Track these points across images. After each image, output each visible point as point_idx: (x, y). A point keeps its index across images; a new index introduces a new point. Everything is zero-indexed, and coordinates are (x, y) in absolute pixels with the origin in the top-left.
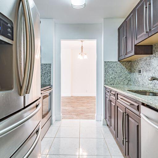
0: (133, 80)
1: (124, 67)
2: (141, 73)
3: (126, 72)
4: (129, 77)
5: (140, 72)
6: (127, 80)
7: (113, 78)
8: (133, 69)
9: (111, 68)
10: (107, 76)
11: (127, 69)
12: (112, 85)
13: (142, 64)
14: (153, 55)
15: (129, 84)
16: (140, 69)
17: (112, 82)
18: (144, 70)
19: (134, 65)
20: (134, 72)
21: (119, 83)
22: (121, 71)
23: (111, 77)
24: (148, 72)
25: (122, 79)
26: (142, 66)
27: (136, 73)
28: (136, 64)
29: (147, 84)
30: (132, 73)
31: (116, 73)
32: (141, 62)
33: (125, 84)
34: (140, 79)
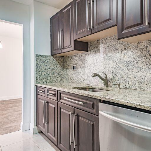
0: (67, 77)
1: (57, 63)
2: (76, 70)
3: (59, 68)
4: (61, 73)
5: (74, 68)
6: (60, 77)
7: (46, 75)
8: (66, 65)
9: (44, 64)
10: (38, 72)
11: (60, 64)
12: (45, 84)
13: (76, 60)
14: (88, 52)
15: (62, 81)
16: (74, 66)
17: (44, 80)
18: (79, 66)
19: (68, 61)
20: (68, 68)
21: (52, 81)
22: (54, 67)
23: (43, 73)
24: (83, 68)
25: (55, 75)
26: (77, 63)
27: (70, 69)
28: (69, 60)
29: (82, 80)
30: (65, 70)
31: (49, 70)
32: (76, 59)
33: (58, 81)
34: (74, 76)
